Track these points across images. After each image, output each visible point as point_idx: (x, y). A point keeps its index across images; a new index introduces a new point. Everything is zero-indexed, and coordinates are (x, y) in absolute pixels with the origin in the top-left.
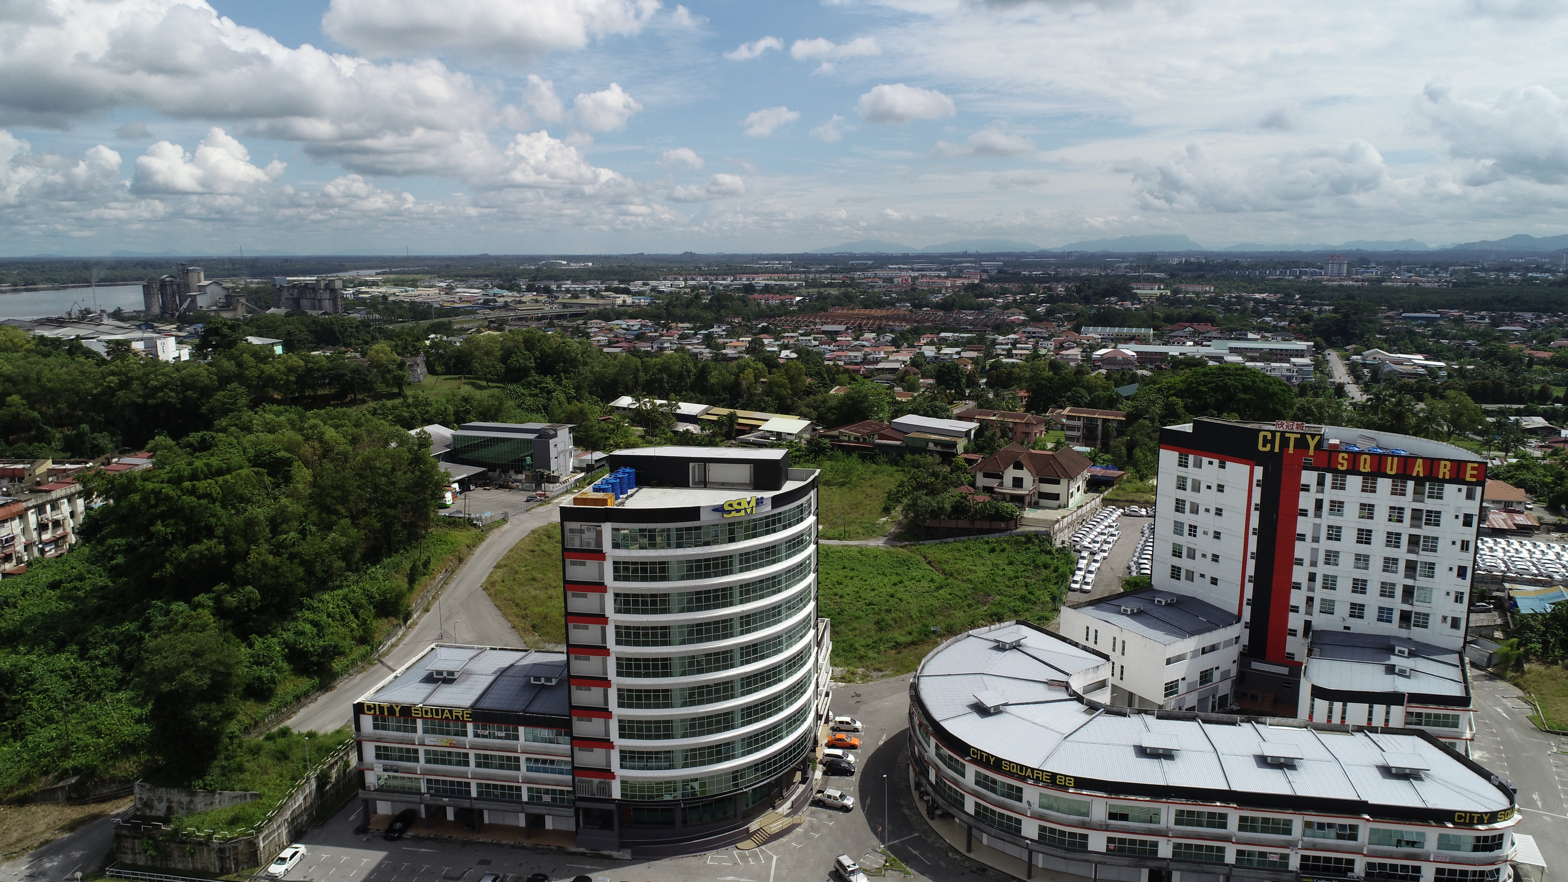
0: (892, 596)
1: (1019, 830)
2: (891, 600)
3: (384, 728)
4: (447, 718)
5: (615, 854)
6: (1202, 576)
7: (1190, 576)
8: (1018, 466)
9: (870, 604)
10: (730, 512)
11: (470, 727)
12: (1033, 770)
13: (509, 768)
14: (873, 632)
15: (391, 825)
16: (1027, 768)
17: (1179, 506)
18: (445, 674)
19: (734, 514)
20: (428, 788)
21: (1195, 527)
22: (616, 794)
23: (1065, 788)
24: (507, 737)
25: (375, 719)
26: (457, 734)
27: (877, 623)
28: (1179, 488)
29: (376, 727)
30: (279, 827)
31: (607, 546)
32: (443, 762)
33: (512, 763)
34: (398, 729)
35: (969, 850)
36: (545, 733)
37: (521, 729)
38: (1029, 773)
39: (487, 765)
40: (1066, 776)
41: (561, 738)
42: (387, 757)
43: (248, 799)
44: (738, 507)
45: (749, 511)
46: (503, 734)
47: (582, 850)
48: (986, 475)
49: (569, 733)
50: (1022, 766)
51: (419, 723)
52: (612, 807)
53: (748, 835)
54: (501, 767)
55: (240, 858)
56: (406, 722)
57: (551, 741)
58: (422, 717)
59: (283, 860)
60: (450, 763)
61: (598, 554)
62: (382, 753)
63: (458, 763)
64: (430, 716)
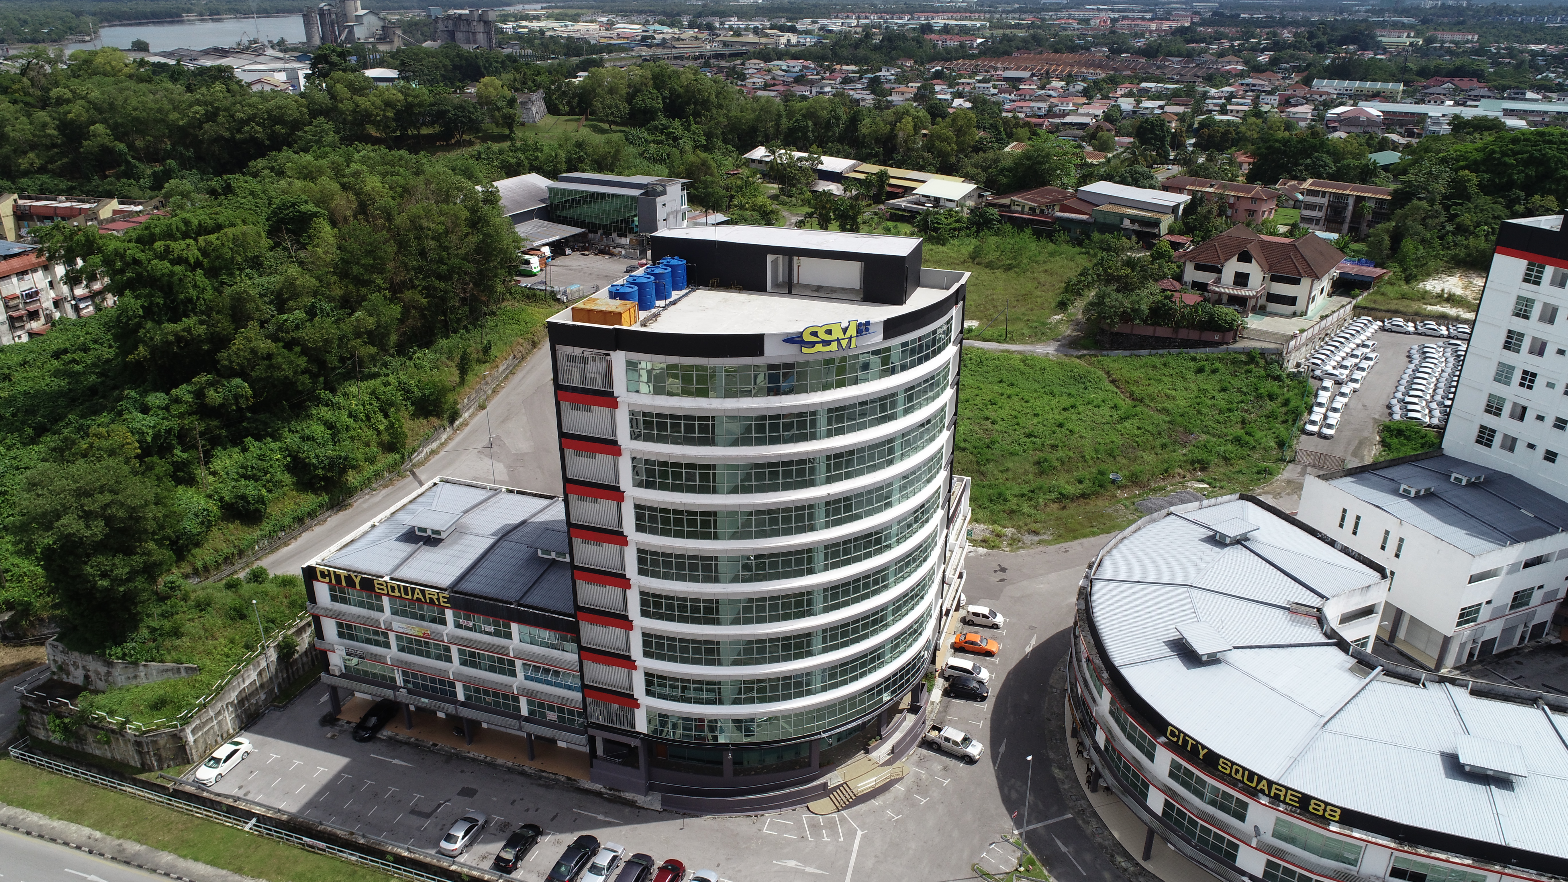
0: (1060, 425)
1: (1234, 858)
2: (1058, 430)
3: (344, 601)
4: (418, 600)
5: (641, 800)
6: (1531, 446)
7: (1510, 444)
8: (1245, 257)
9: (1029, 436)
10: (812, 344)
11: (449, 614)
12: (1270, 783)
13: (502, 672)
14: (1031, 476)
15: (365, 719)
16: (1261, 778)
17: (1512, 341)
18: (429, 533)
19: (819, 347)
20: (405, 681)
21: (1534, 375)
22: (642, 725)
23: (1323, 821)
24: (497, 634)
25: (332, 589)
26: (433, 620)
27: (1038, 463)
28: (1517, 315)
29: (334, 598)
30: (219, 713)
31: (620, 388)
32: (420, 653)
33: (506, 666)
34: (361, 605)
35: (1147, 856)
36: (546, 635)
37: (514, 627)
38: (1263, 785)
39: (474, 665)
40: (1327, 804)
41: (567, 645)
42: (351, 637)
43: (183, 674)
44: (827, 337)
45: (844, 343)
46: (491, 629)
47: (598, 787)
48: (1198, 267)
49: (577, 640)
50: (1252, 774)
51: (386, 600)
52: (634, 743)
53: (825, 791)
54: (492, 669)
55: (164, 754)
56: (370, 597)
57: (554, 647)
58: (388, 595)
59: (217, 761)
60: (428, 655)
61: (607, 399)
62: (346, 630)
63: (439, 658)
64: (397, 594)
